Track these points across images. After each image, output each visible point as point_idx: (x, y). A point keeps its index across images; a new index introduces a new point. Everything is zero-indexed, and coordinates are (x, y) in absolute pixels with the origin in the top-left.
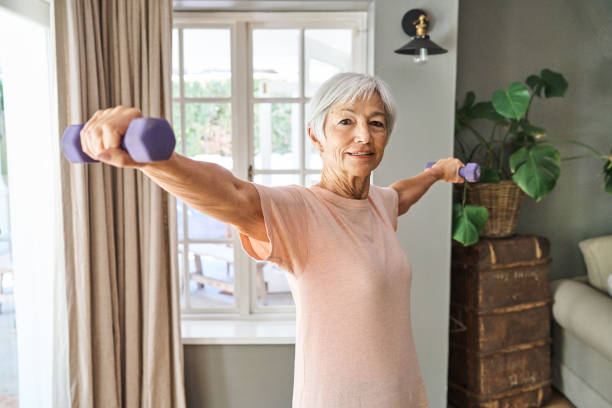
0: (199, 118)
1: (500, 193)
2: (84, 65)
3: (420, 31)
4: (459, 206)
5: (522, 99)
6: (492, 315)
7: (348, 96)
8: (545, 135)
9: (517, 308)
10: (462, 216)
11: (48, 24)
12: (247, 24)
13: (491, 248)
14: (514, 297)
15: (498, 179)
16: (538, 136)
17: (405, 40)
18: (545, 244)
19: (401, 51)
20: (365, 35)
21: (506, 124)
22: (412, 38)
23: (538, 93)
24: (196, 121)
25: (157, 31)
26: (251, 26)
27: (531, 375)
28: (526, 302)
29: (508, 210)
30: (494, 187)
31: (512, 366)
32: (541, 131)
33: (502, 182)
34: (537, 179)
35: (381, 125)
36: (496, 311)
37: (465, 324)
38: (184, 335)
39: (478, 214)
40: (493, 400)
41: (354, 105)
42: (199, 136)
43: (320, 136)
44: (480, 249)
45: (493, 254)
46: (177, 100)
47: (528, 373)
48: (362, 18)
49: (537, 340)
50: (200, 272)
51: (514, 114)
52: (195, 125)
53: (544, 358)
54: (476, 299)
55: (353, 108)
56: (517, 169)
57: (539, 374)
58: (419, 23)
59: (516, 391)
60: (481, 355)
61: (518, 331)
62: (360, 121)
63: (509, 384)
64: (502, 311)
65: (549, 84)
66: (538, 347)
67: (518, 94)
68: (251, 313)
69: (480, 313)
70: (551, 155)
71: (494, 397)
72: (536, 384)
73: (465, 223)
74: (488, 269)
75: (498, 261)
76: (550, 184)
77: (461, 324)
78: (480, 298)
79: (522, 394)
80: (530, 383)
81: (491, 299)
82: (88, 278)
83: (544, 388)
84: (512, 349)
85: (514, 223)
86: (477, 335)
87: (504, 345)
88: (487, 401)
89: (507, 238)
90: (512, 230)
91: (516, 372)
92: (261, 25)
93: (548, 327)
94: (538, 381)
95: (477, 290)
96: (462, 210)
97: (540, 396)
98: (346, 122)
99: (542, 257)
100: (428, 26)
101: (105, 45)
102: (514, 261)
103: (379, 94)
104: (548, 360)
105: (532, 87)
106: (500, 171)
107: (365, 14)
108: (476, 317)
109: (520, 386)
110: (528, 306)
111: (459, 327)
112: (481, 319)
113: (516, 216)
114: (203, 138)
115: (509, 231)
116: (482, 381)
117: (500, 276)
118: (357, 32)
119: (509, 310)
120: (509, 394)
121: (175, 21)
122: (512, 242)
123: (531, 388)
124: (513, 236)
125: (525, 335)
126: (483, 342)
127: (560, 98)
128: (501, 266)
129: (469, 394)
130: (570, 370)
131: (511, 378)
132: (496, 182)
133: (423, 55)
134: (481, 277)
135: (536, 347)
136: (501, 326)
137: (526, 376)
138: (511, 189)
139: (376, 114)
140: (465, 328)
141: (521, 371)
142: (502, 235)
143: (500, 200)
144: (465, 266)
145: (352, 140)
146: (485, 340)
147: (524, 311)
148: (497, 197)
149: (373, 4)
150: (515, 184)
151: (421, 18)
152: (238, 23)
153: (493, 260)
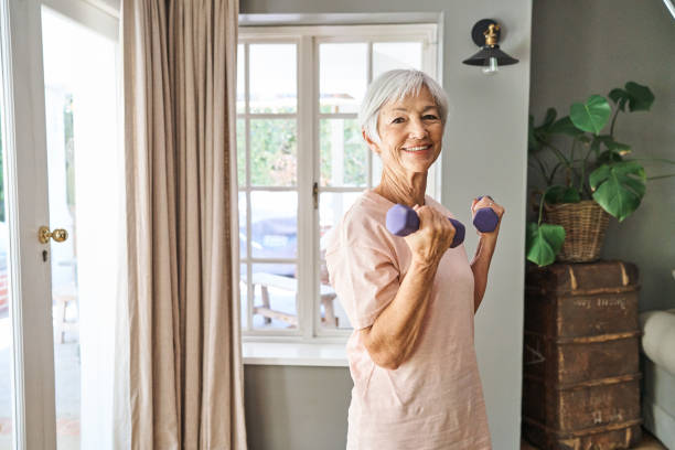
0: (270, 147)
1: (582, 214)
2: (150, 78)
3: (489, 40)
4: (534, 225)
5: (603, 113)
6: (572, 344)
7: (396, 94)
8: (629, 152)
9: (601, 338)
10: (537, 236)
11: (117, 38)
12: (314, 38)
13: (571, 272)
14: (598, 327)
15: (578, 198)
16: (622, 153)
17: (473, 50)
18: (633, 271)
19: (470, 62)
20: (435, 48)
21: (588, 140)
22: (482, 48)
23: (622, 107)
24: (267, 149)
25: (222, 46)
26: (318, 41)
27: (618, 412)
28: (612, 332)
29: (590, 233)
30: (574, 207)
31: (596, 401)
32: (625, 147)
33: (583, 202)
34: (620, 198)
35: (434, 117)
36: (576, 340)
37: (543, 355)
38: (245, 355)
39: (554, 233)
40: (574, 437)
41: (404, 103)
42: (270, 166)
43: (375, 137)
44: (559, 272)
45: (573, 278)
46: (241, 116)
47: (615, 410)
48: (433, 31)
49: (624, 374)
50: (267, 305)
51: (593, 128)
52: (266, 154)
53: (633, 395)
54: (556, 327)
55: (403, 107)
56: (597, 187)
57: (627, 413)
58: (488, 33)
59: (601, 429)
60: (561, 388)
61: (602, 364)
62: (413, 118)
63: (593, 421)
64: (583, 340)
65: (634, 97)
66: (626, 382)
67: (598, 106)
68: (315, 336)
69: (559, 342)
70: (636, 172)
71: (576, 434)
72: (624, 422)
73: (540, 243)
74: (568, 295)
75: (578, 287)
76: (634, 203)
77: (540, 355)
78: (560, 326)
79: (607, 432)
80: (616, 421)
81: (572, 327)
82: (150, 290)
83: (633, 428)
84: (595, 383)
85: (597, 246)
86: (555, 366)
87: (588, 379)
88: (567, 438)
89: (589, 263)
90: (596, 255)
91: (600, 408)
92: (327, 39)
93: (636, 360)
94: (625, 420)
95: (556, 317)
96: (537, 229)
97: (628, 436)
98: (398, 120)
99: (629, 284)
100: (498, 36)
101: (172, 59)
102: (598, 287)
103: (427, 87)
104: (638, 397)
105: (615, 101)
106: (581, 190)
107: (435, 26)
108: (555, 347)
109: (605, 423)
110: (614, 337)
111: (537, 358)
112: (560, 348)
113: (599, 239)
114: (273, 168)
115: (591, 256)
116: (562, 416)
117: (582, 303)
118: (426, 45)
119: (592, 339)
120: (593, 432)
121: (240, 37)
122: (594, 267)
123: (617, 427)
124: (597, 261)
125: (610, 368)
126: (563, 374)
127: (646, 112)
128: (582, 292)
129: (547, 430)
130: (662, 409)
131: (594, 414)
132: (576, 202)
133: (493, 66)
134: (560, 304)
135: (622, 382)
136: (583, 358)
137: (612, 413)
138: (593, 209)
139: (428, 108)
140: (543, 359)
141: (606, 407)
142: (585, 259)
143: (582, 222)
144: (543, 291)
145: (406, 137)
146: (565, 371)
147: (608, 342)
148: (578, 218)
149: (442, 15)
150: (597, 205)
151: (491, 27)
152: (305, 38)
153: (574, 285)
